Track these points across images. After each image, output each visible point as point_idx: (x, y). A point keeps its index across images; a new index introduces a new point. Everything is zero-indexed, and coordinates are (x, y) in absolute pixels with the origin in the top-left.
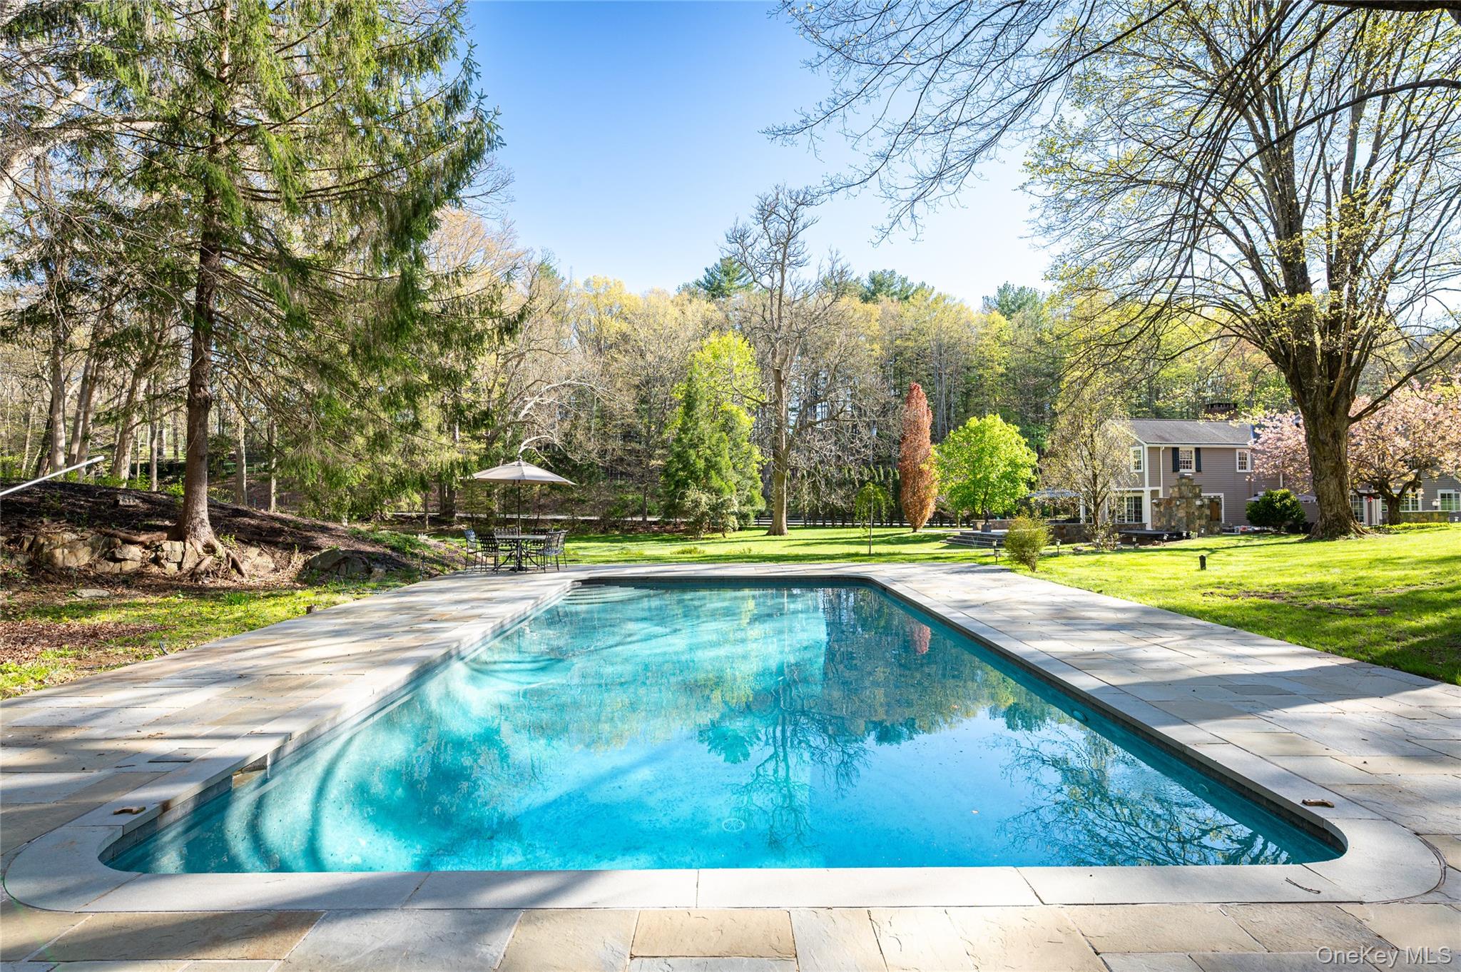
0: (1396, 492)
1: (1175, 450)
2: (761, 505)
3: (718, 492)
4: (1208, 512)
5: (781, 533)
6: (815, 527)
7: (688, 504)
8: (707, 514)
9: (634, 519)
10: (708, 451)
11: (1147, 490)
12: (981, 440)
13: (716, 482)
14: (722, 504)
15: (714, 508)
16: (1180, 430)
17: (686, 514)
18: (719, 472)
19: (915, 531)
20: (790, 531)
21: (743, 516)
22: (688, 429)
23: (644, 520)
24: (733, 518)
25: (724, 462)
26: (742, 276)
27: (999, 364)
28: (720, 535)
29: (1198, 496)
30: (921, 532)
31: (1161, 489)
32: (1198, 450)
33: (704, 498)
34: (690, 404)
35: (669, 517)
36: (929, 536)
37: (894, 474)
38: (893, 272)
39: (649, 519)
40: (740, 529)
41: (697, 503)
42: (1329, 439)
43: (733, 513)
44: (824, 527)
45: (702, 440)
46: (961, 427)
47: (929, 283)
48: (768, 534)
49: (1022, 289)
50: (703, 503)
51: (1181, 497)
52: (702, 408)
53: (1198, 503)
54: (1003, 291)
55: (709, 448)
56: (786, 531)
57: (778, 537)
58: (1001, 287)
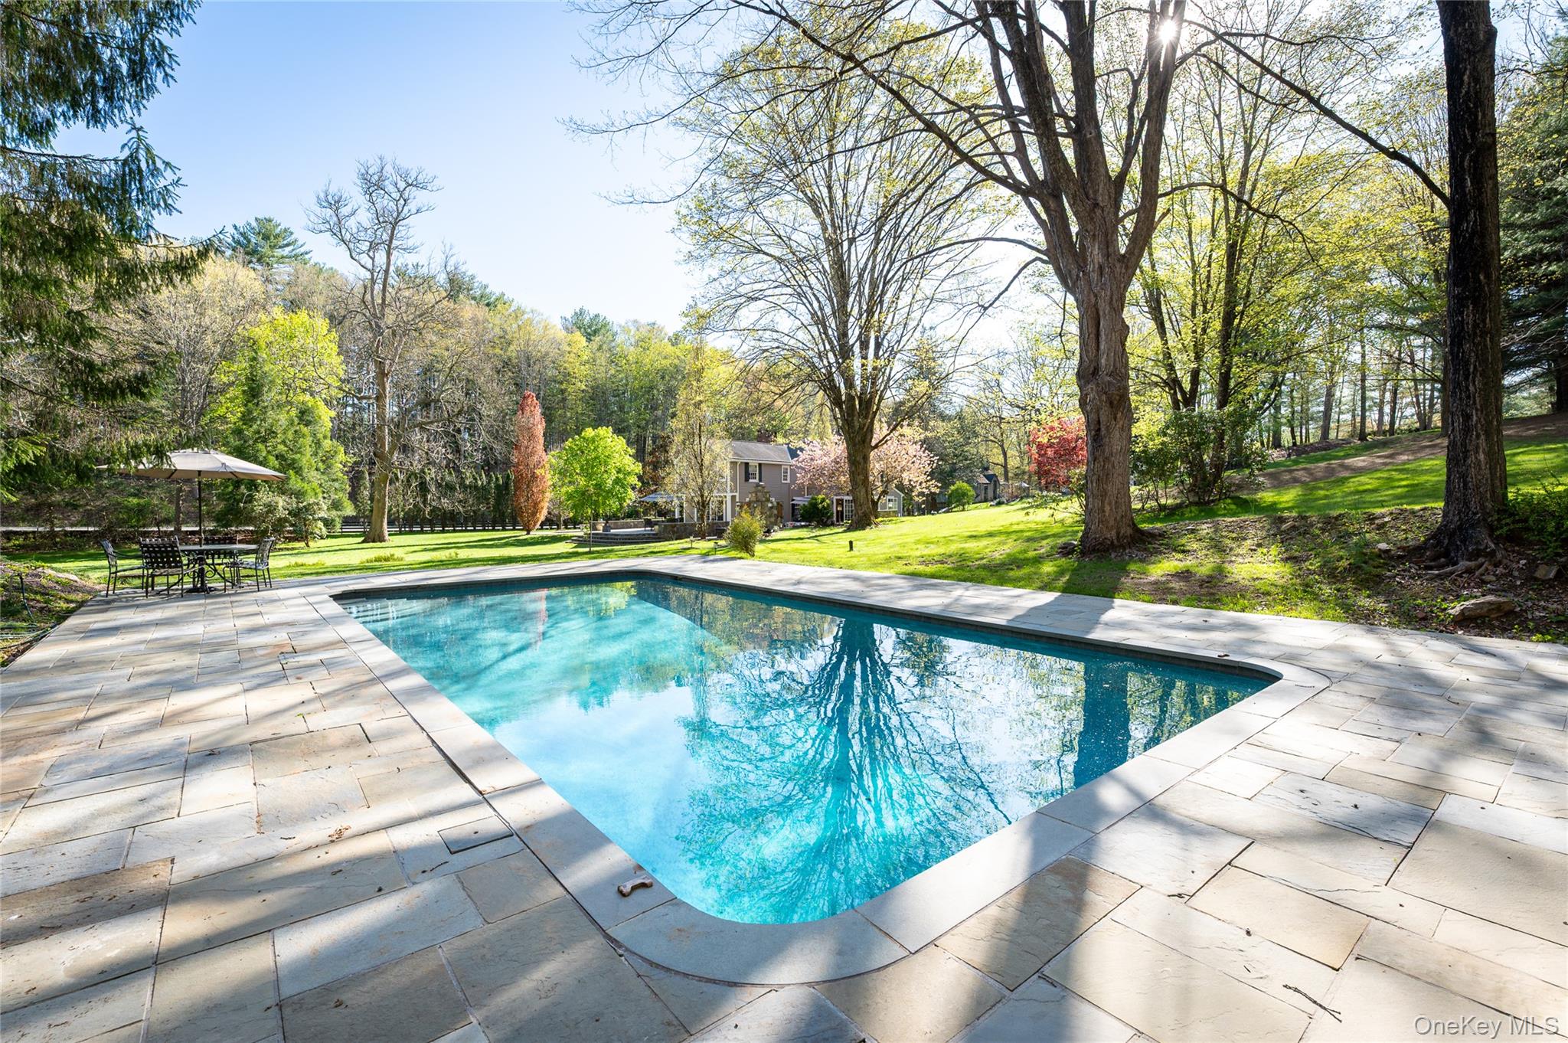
0: (876, 498)
1: (747, 464)
2: (349, 510)
3: (299, 495)
4: (776, 512)
5: (381, 539)
6: (412, 532)
7: (259, 509)
8: (286, 520)
9: (162, 529)
10: (281, 447)
11: (729, 495)
12: (595, 449)
13: (295, 483)
14: (307, 509)
15: (296, 513)
16: (748, 449)
17: (249, 520)
18: (298, 471)
19: (528, 534)
20: (391, 538)
21: (328, 523)
22: (254, 420)
23: (178, 530)
24: (320, 524)
25: (306, 459)
26: (287, 245)
27: (581, 381)
28: (302, 544)
29: (768, 500)
30: (536, 534)
31: (737, 494)
32: (760, 465)
33: (281, 502)
34: (253, 390)
35: (226, 526)
36: (547, 537)
37: (497, 479)
38: (473, 277)
39: (184, 529)
40: (328, 537)
41: (271, 508)
42: (862, 461)
43: (320, 519)
44: (422, 532)
45: (272, 433)
46: (577, 437)
47: (509, 296)
48: (363, 542)
49: (597, 316)
50: (280, 508)
51: (758, 501)
52: (270, 396)
53: (770, 505)
54: (580, 314)
55: (284, 442)
56: (387, 537)
57: (378, 544)
58: (578, 311)
